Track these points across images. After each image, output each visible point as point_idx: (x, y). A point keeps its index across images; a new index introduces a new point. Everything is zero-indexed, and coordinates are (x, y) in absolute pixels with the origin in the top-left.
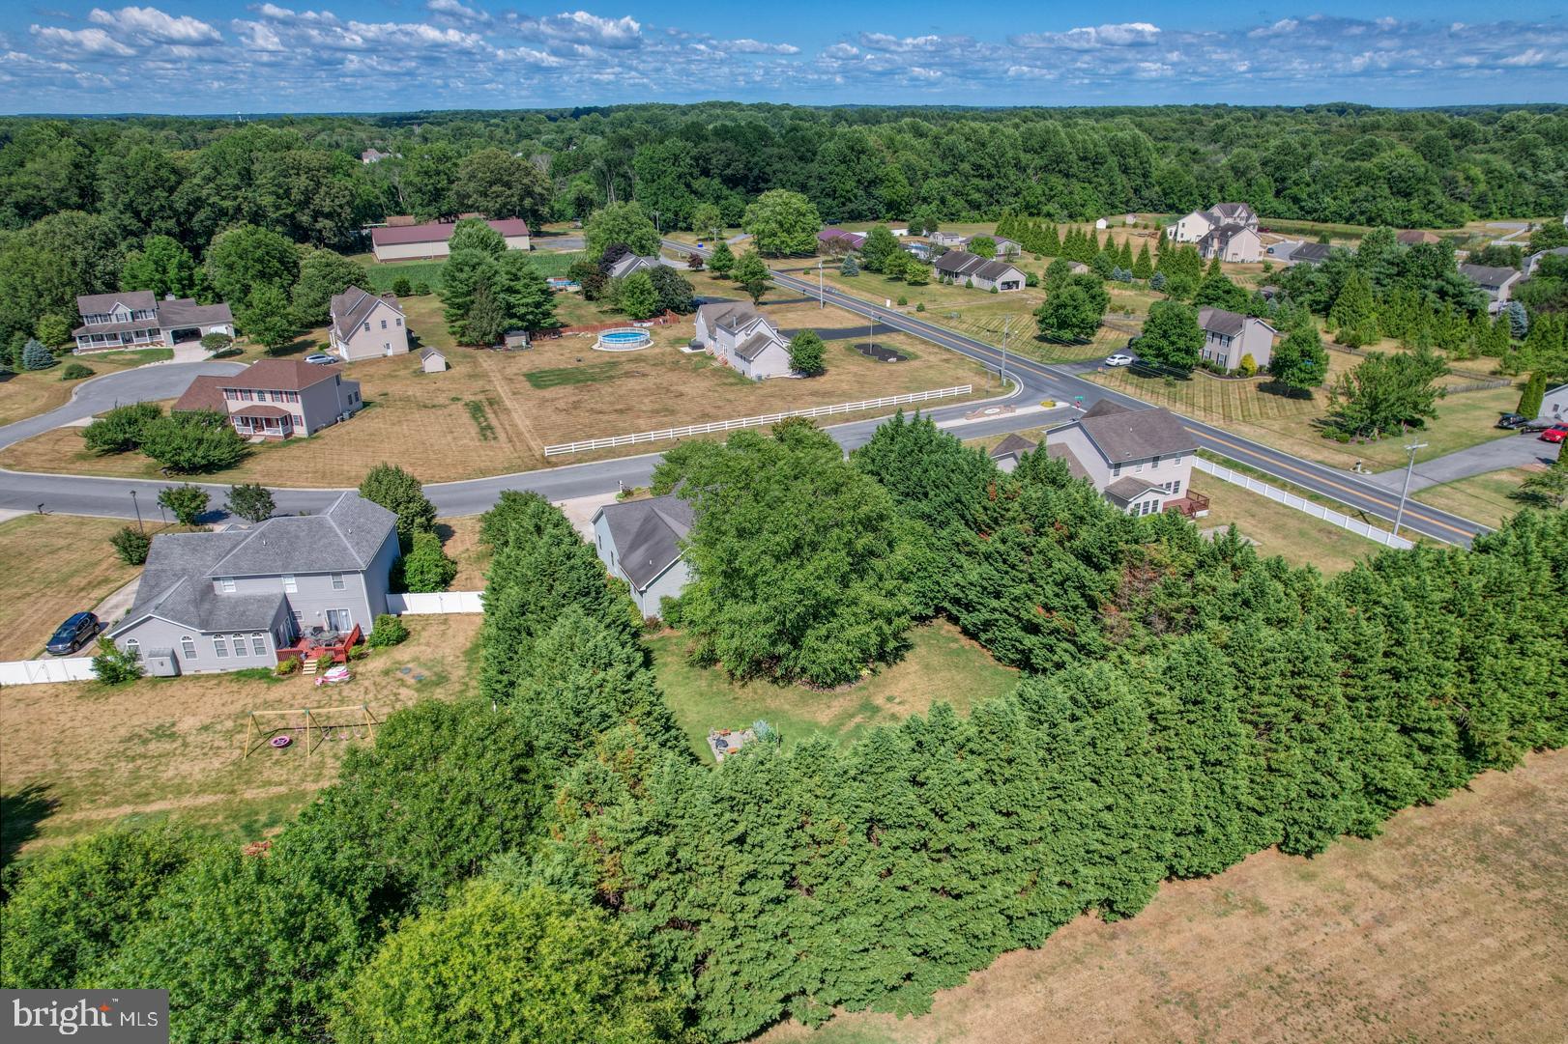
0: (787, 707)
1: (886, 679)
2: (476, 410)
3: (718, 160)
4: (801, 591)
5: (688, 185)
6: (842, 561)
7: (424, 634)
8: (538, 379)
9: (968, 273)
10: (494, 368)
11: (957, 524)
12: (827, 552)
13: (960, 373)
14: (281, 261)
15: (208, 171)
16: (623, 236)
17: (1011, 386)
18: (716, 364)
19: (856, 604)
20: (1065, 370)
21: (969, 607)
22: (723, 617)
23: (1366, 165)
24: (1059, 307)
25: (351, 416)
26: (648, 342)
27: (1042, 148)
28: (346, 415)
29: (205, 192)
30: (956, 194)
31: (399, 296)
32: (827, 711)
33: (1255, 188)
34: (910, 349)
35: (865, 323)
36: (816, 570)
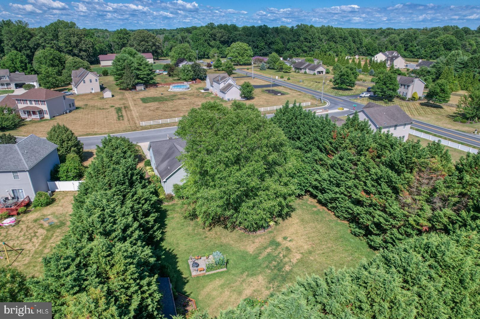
0: (232, 242)
1: (282, 227)
2: (119, 110)
3: (219, 35)
4: (239, 183)
5: (208, 44)
6: (261, 166)
7: (62, 201)
8: (145, 100)
9: (305, 68)
10: (130, 97)
11: (315, 150)
12: (253, 162)
13: (305, 99)
14: (59, 61)
15: (41, 34)
16: (183, 55)
17: (325, 103)
18: (212, 96)
19: (268, 190)
20: (345, 98)
21: (323, 191)
22: (199, 195)
23: (436, 40)
24: (342, 75)
25: (70, 111)
26: (188, 88)
27: (327, 33)
28: (68, 111)
29: (40, 41)
30: (298, 48)
31: (104, 75)
32: (253, 245)
33: (398, 48)
34: (285, 91)
35: (269, 83)
36: (247, 171)
